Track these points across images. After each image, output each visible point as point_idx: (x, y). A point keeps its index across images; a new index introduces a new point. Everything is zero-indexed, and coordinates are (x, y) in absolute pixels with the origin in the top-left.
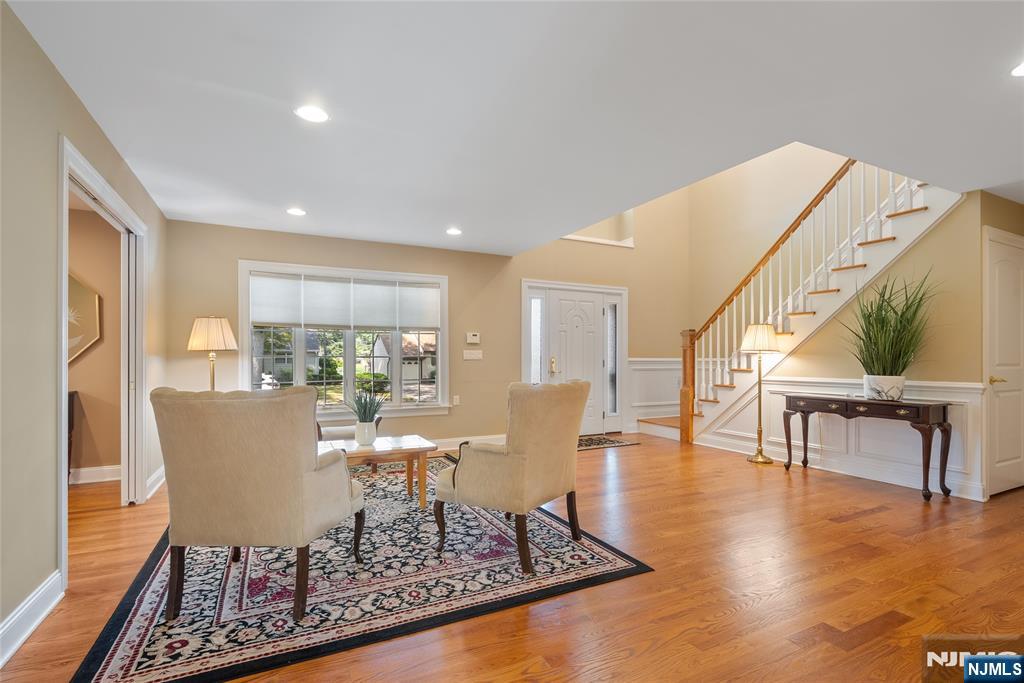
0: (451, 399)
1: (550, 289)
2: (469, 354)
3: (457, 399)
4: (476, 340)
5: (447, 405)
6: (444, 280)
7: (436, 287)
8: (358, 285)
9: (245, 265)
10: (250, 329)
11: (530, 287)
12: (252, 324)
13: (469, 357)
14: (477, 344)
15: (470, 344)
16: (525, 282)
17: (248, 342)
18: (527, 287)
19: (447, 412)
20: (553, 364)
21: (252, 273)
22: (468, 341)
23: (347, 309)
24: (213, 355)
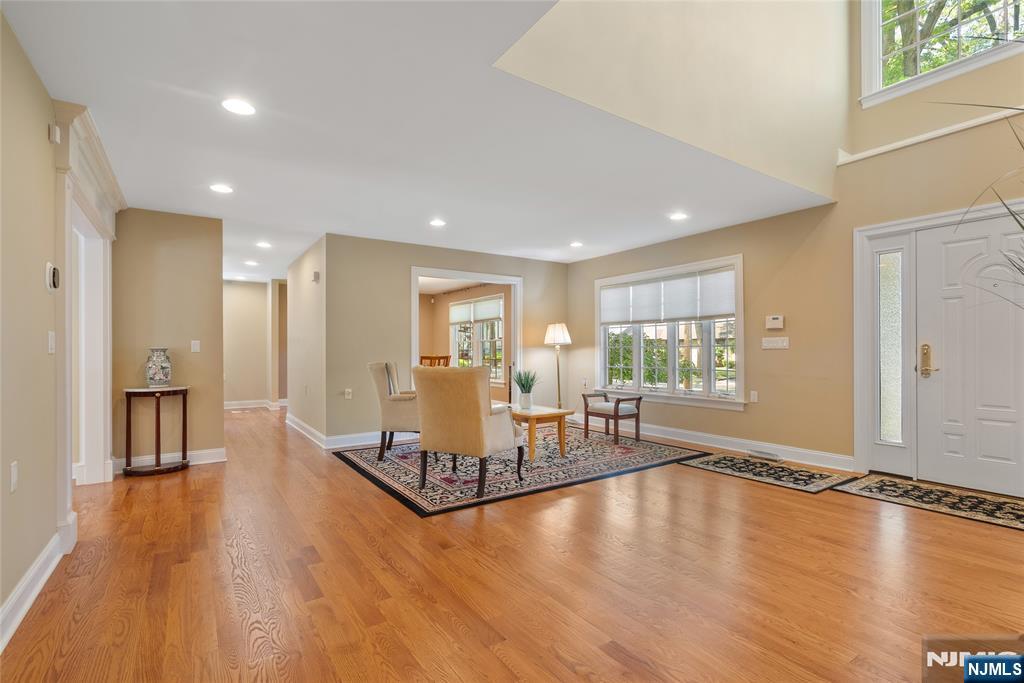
0: (747, 394)
1: (918, 230)
2: (769, 342)
3: (754, 395)
4: (779, 324)
5: (743, 401)
6: (737, 259)
7: (731, 270)
8: (667, 282)
9: (598, 283)
10: (602, 328)
11: (870, 238)
12: (602, 324)
13: (770, 346)
14: (779, 330)
15: (769, 330)
16: (859, 231)
17: (600, 336)
18: (866, 241)
19: (742, 409)
20: (926, 355)
21: (602, 288)
22: (767, 327)
23: (659, 305)
24: (558, 347)
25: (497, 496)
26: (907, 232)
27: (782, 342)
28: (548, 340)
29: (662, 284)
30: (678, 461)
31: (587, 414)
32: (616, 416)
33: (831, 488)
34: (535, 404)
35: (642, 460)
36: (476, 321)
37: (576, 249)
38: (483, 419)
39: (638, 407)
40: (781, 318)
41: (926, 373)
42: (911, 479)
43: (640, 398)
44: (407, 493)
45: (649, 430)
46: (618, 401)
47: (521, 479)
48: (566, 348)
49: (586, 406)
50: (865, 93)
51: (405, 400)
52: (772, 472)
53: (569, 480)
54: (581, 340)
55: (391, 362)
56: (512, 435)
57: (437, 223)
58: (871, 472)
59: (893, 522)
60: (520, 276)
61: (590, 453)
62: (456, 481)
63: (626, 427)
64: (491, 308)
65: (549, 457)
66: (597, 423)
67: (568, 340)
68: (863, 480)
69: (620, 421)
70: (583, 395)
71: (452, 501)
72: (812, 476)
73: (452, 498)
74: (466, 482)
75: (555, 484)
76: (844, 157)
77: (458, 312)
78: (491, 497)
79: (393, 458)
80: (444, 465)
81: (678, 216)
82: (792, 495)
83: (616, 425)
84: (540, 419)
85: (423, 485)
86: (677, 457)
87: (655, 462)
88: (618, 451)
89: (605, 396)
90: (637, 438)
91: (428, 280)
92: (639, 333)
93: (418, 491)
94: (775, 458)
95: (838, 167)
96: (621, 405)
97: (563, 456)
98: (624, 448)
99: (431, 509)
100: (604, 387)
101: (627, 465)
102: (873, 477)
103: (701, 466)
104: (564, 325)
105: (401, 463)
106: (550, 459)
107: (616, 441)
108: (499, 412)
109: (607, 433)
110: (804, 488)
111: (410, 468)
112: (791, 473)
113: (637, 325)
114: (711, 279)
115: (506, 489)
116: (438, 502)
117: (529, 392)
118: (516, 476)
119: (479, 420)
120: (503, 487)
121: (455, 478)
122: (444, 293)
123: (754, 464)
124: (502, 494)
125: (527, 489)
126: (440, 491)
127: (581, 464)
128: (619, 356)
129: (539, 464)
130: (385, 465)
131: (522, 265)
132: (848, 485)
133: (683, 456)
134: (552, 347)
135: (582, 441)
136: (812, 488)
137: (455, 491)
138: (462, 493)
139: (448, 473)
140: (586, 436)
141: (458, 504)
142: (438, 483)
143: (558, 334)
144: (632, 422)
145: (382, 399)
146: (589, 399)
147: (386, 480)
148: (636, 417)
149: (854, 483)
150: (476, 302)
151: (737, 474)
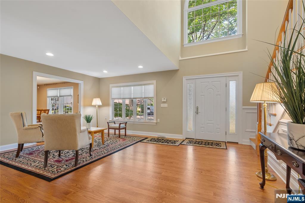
0: (157, 120)
1: (196, 79)
2: (162, 105)
3: (159, 120)
4: (165, 100)
5: (155, 122)
6: (154, 82)
7: (152, 85)
8: (134, 87)
9: (111, 85)
10: (112, 100)
11: (187, 79)
12: (112, 99)
13: (163, 106)
14: (165, 102)
15: (163, 102)
16: (184, 77)
17: (111, 103)
18: (185, 80)
19: (155, 124)
20: (197, 109)
21: (112, 87)
22: (162, 101)
23: (131, 93)
24: (97, 106)
25: (83, 164)
26: (194, 79)
27: (166, 105)
28: (93, 104)
29: (132, 87)
30: (140, 141)
31: (109, 128)
32: (119, 129)
33: (181, 144)
34: (92, 127)
35: (130, 142)
36: (60, 96)
37: (105, 73)
38: (78, 134)
39: (126, 125)
40: (166, 99)
41: (197, 113)
42: (194, 139)
43: (127, 122)
44: (38, 171)
45: (129, 132)
46: (120, 124)
47: (91, 155)
48: (99, 106)
49: (109, 126)
50: (184, 43)
51: (32, 129)
52: (165, 141)
53: (109, 153)
54: (105, 104)
55: (23, 112)
56: (88, 139)
57: (50, 54)
58: (186, 138)
59: (190, 150)
60: (82, 81)
61: (112, 142)
62: (62, 161)
63: (122, 132)
64: (68, 91)
65: (98, 145)
66: (112, 131)
67: (101, 104)
68: (185, 141)
69: (121, 130)
70: (108, 122)
71: (63, 170)
72: (175, 141)
73: (62, 169)
74: (67, 161)
75: (105, 155)
76: (180, 59)
77: (51, 92)
78: (81, 165)
79: (24, 155)
80: (54, 154)
81: (141, 67)
82: (174, 147)
83: (119, 132)
84: (95, 132)
85: (46, 165)
86: (139, 140)
87: (134, 143)
88: (121, 140)
89: (114, 122)
90: (125, 135)
91: (41, 78)
92: (124, 102)
93: (43, 169)
94: (165, 137)
95: (180, 60)
96: (121, 125)
97: (103, 144)
98: (123, 139)
99: (53, 176)
100: (113, 119)
101: (126, 144)
102: (187, 139)
103: (147, 142)
104: (99, 98)
105: (30, 157)
106: (99, 146)
107: (119, 137)
108: (84, 131)
109: (115, 134)
110: (175, 145)
111: (36, 158)
112: (170, 141)
113: (124, 100)
114: (147, 87)
115: (86, 160)
116: (56, 172)
117: (90, 122)
118: (88, 154)
119: (75, 135)
120: (84, 160)
121: (61, 159)
122: (45, 85)
123: (160, 140)
124: (85, 163)
125: (94, 159)
126: (56, 167)
127: (111, 146)
128: (117, 109)
129: (95, 148)
130: (21, 159)
131: (83, 77)
132: (183, 142)
133: (141, 139)
134: (95, 106)
135: (107, 137)
136: (176, 144)
137: (63, 166)
138: (66, 166)
139: (57, 158)
140: (108, 136)
141: (66, 171)
142: (53, 163)
143: (97, 102)
144: (124, 130)
145: (19, 129)
146: (109, 124)
147: (23, 166)
148: (125, 128)
149: (184, 142)
150: (60, 89)
151: (158, 143)
